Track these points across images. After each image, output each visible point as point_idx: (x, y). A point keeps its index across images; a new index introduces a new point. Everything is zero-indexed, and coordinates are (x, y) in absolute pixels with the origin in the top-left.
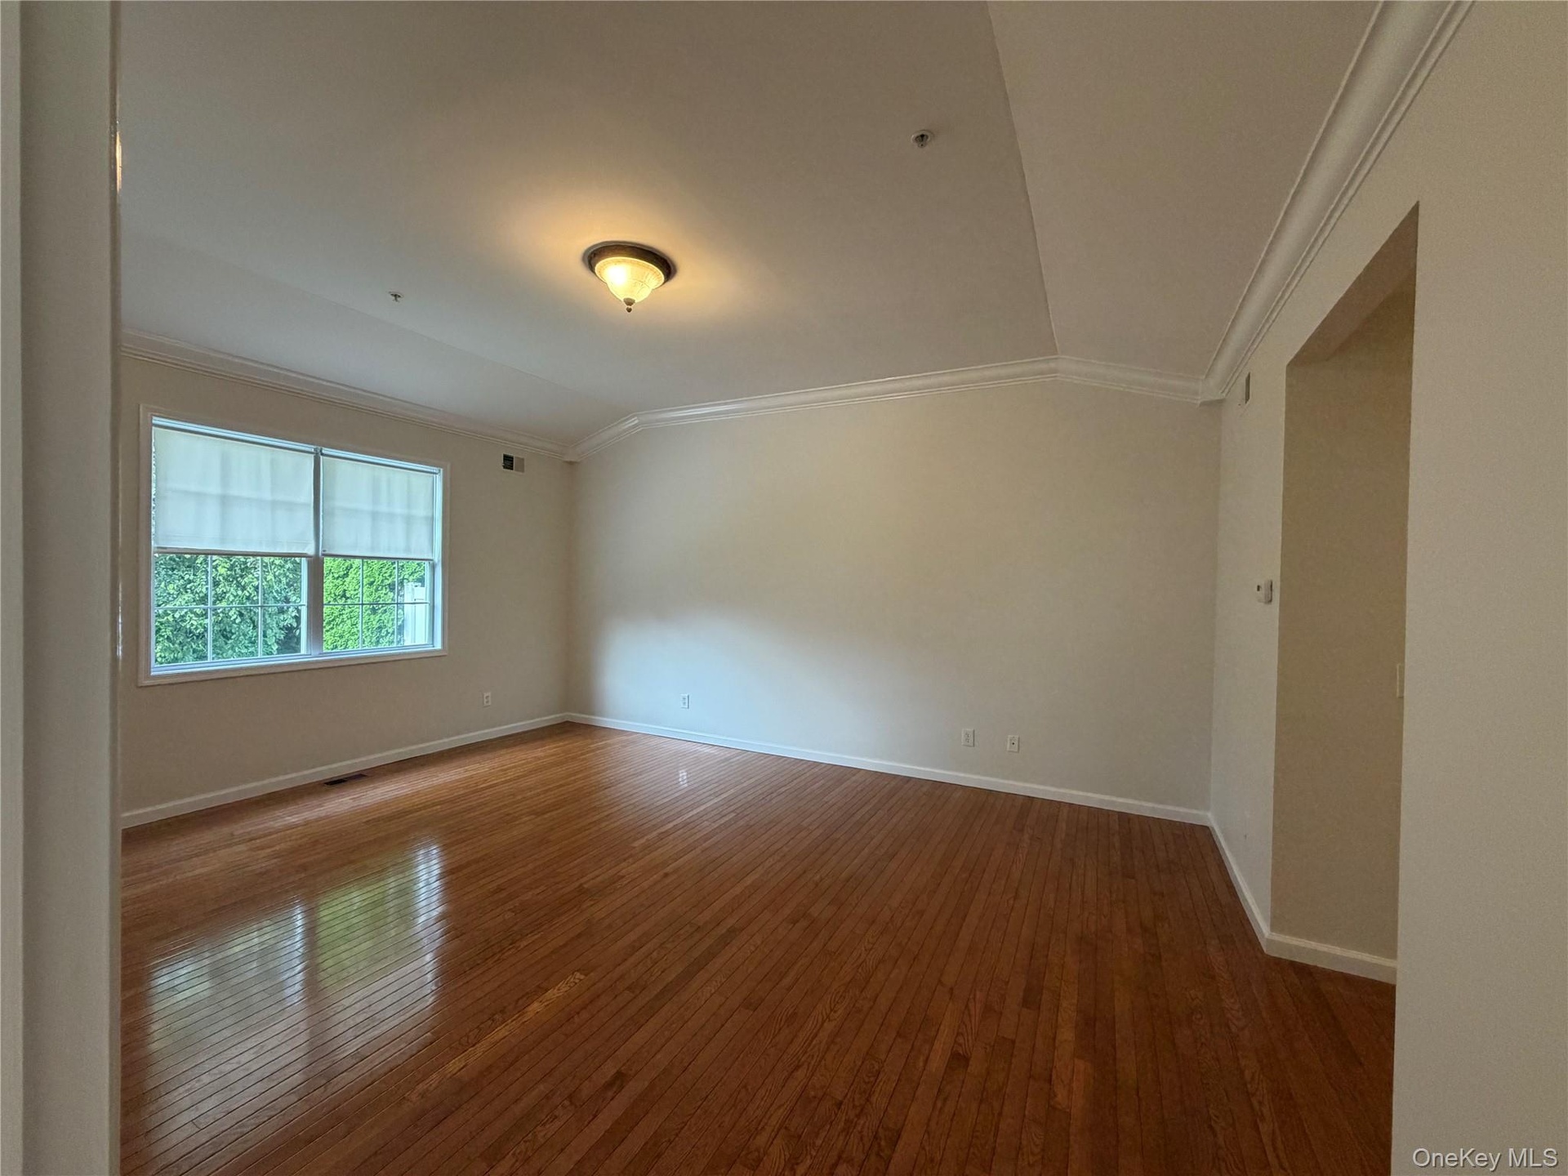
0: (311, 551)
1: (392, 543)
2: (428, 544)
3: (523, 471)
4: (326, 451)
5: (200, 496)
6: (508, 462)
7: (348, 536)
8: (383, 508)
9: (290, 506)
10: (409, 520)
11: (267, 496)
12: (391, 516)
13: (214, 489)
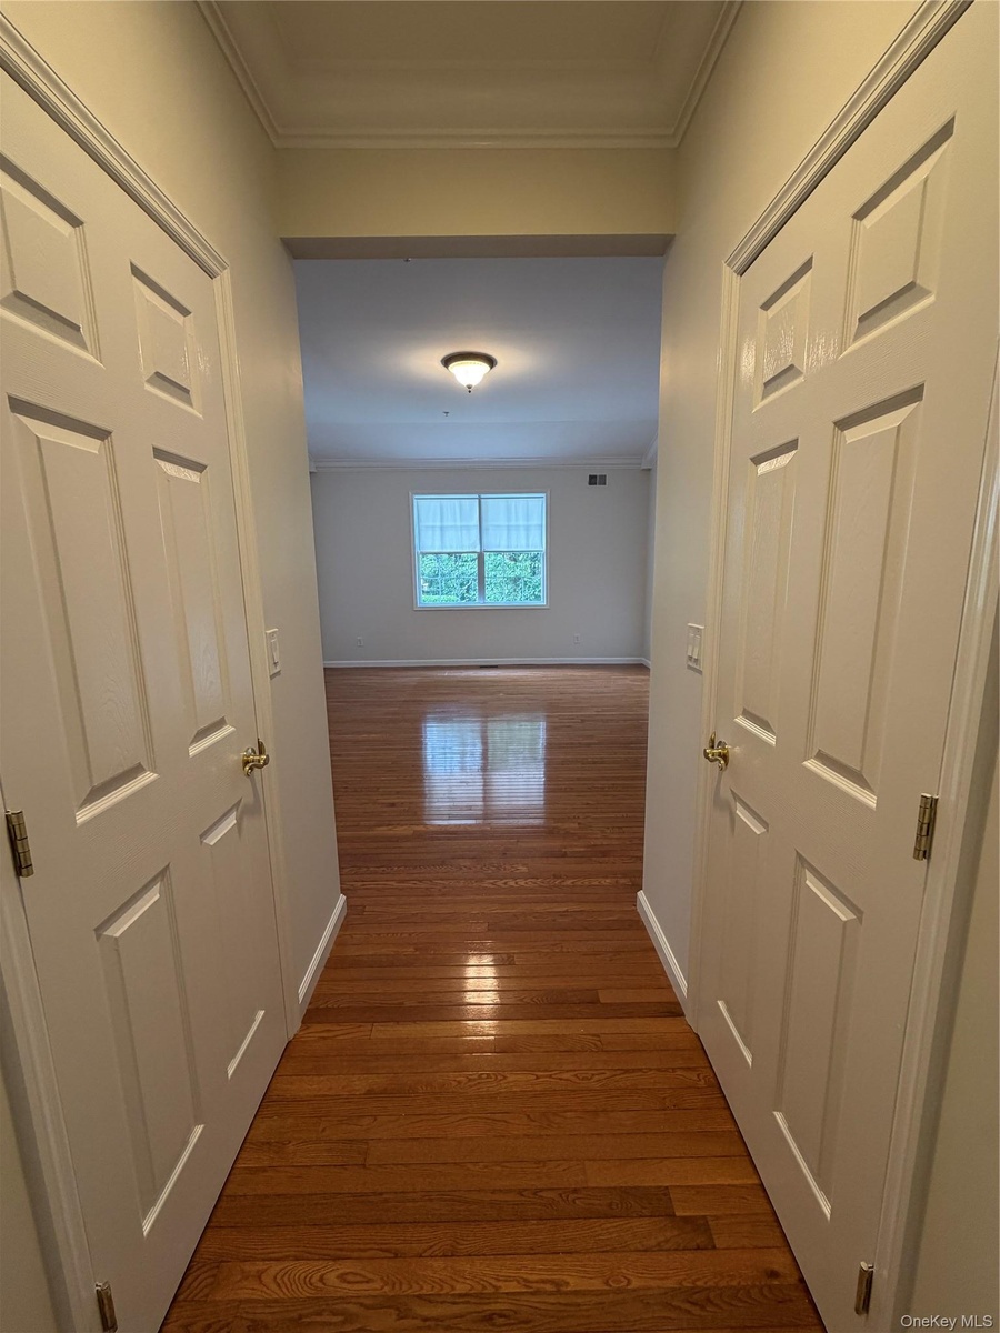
0: (478, 550)
1: (519, 544)
2: (538, 542)
3: (605, 484)
4: (483, 496)
5: (433, 527)
6: (593, 480)
7: (497, 541)
8: (513, 523)
9: (468, 528)
10: (527, 528)
11: (458, 524)
12: (518, 527)
13: (438, 524)
